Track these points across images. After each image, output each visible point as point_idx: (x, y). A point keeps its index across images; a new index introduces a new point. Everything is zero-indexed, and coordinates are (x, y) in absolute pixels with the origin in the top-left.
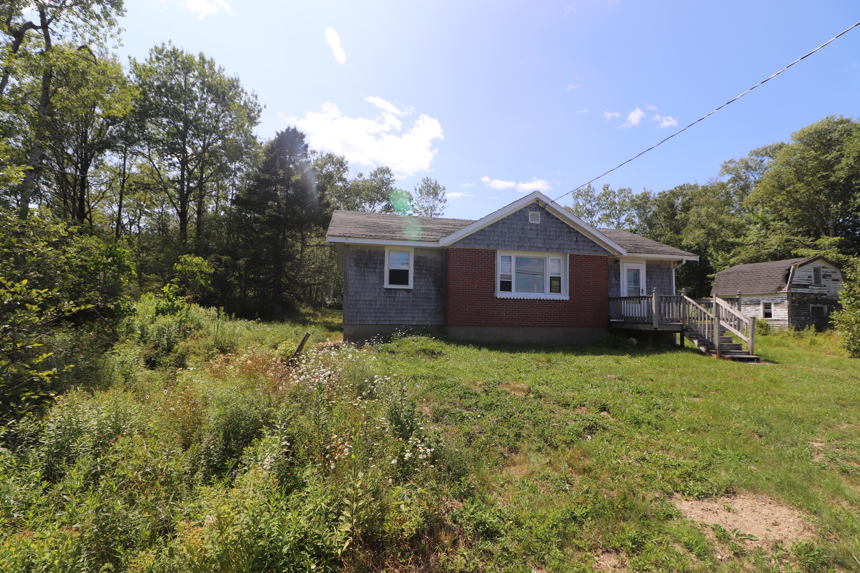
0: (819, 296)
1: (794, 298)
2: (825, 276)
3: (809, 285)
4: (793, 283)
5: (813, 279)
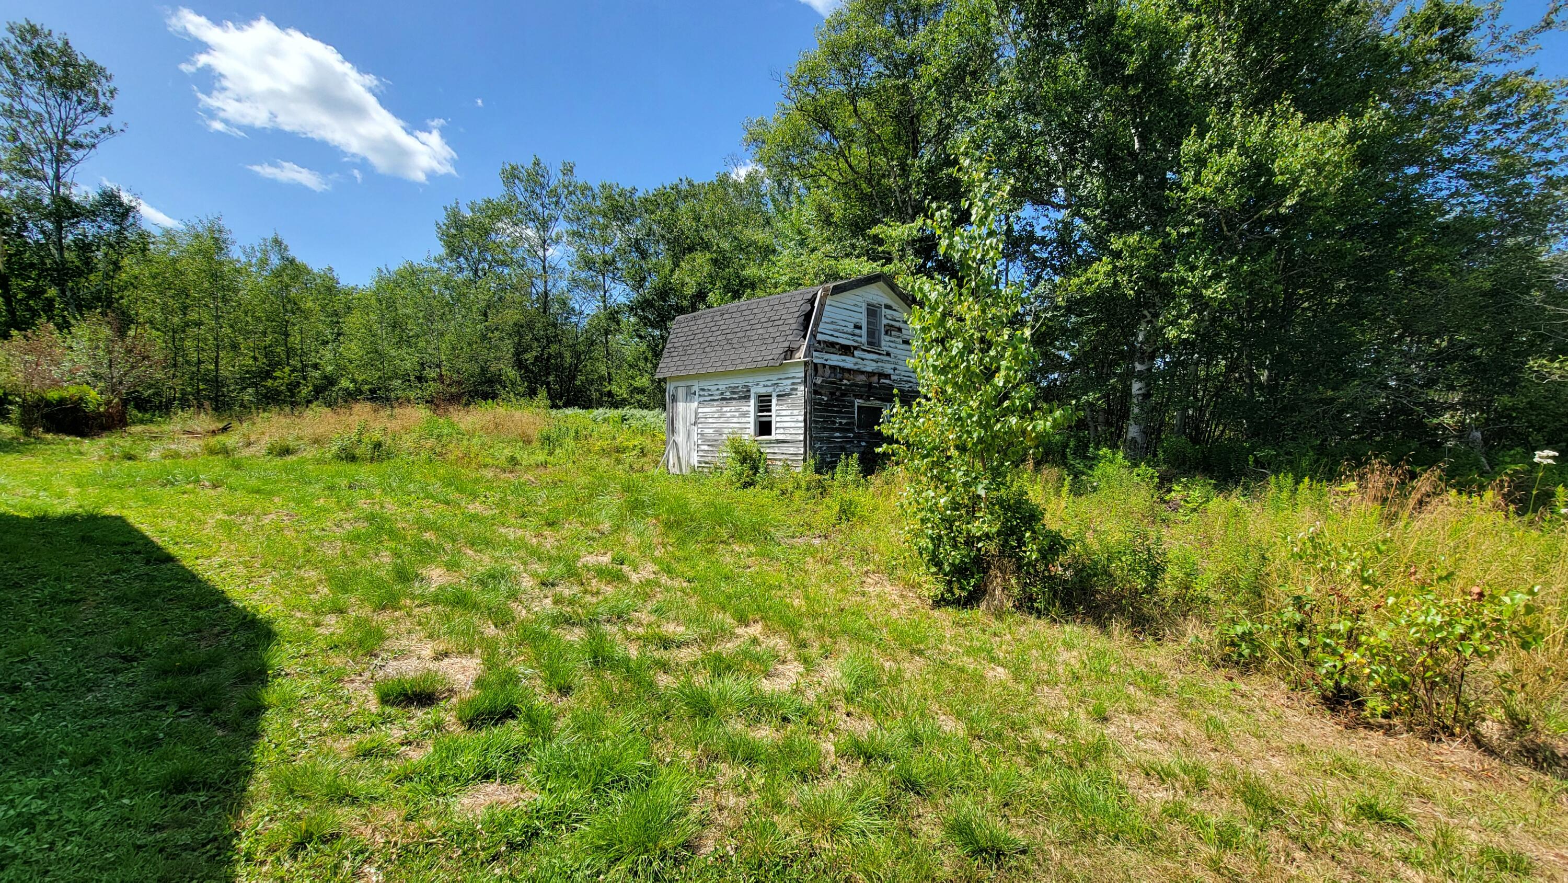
0: (875, 379)
1: (819, 381)
2: (889, 329)
3: (856, 348)
4: (820, 337)
5: (864, 332)
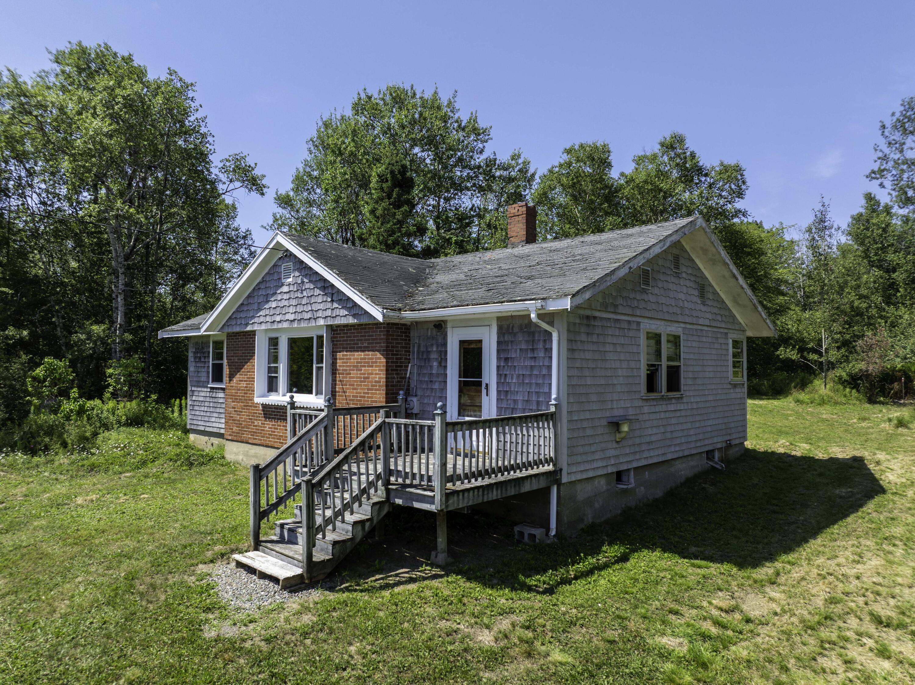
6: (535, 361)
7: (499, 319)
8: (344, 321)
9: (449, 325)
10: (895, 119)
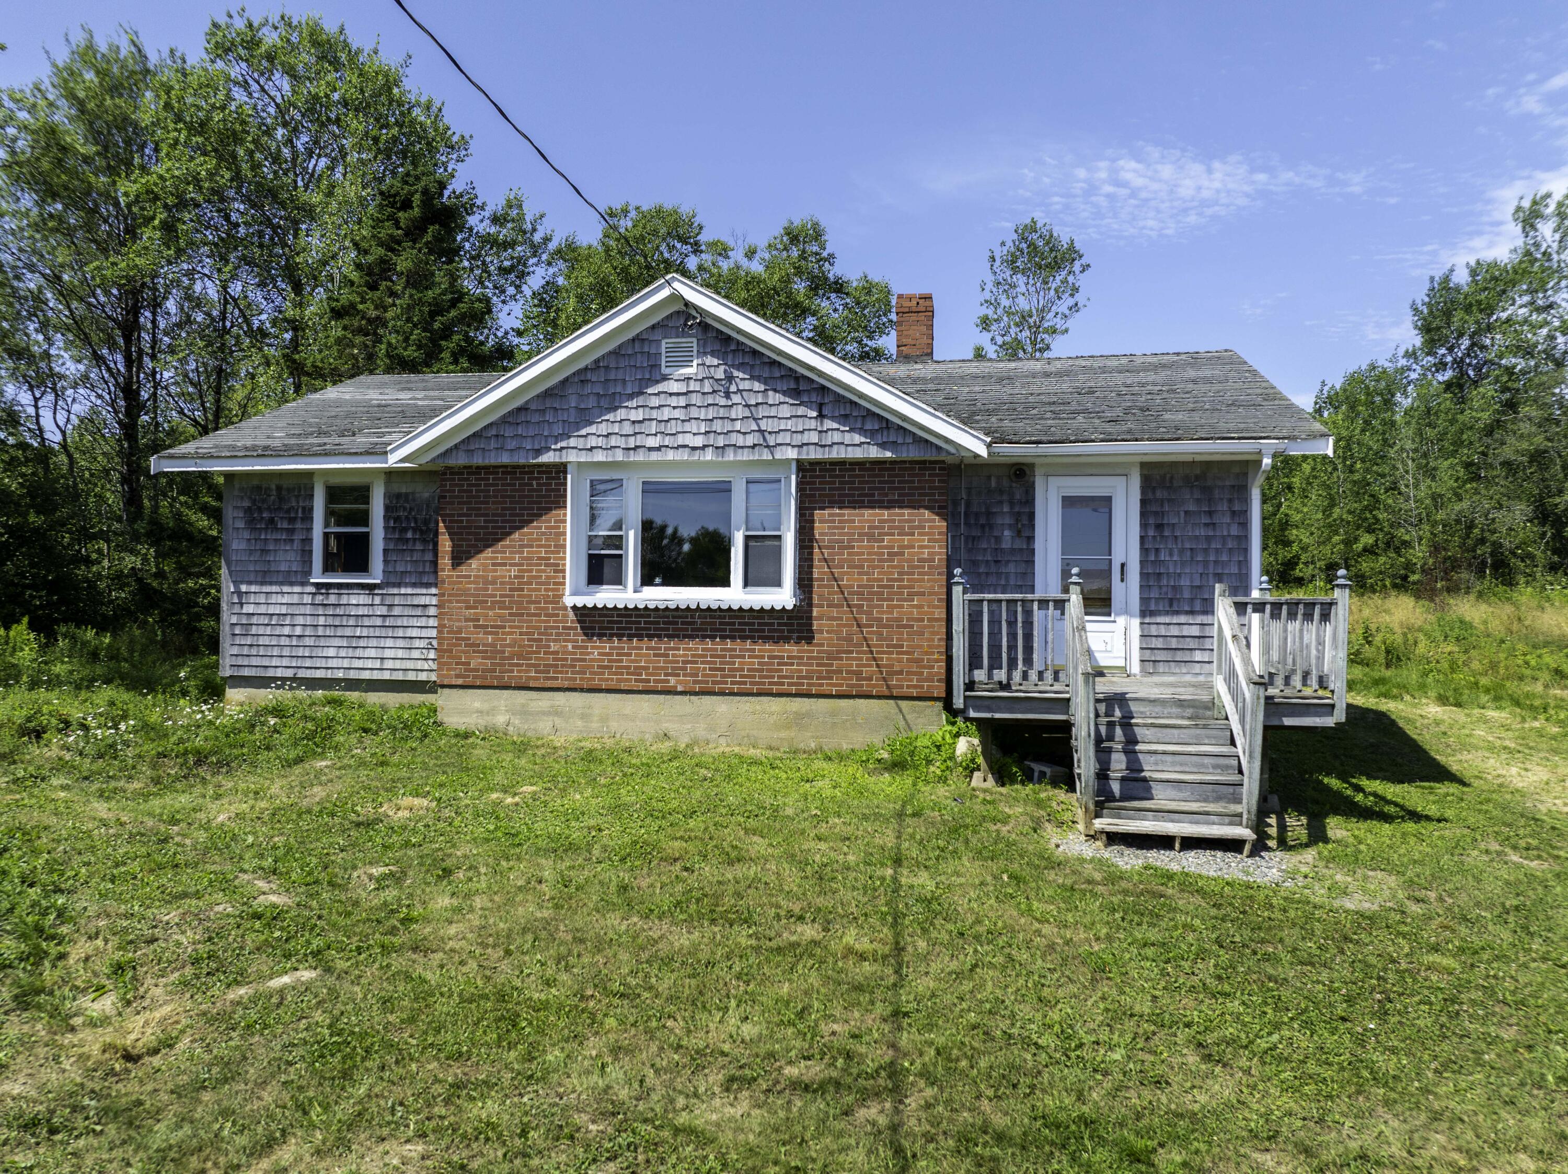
6: (1214, 530)
7: (1143, 465)
8: (857, 454)
9: (1038, 472)
10: (1005, 249)
